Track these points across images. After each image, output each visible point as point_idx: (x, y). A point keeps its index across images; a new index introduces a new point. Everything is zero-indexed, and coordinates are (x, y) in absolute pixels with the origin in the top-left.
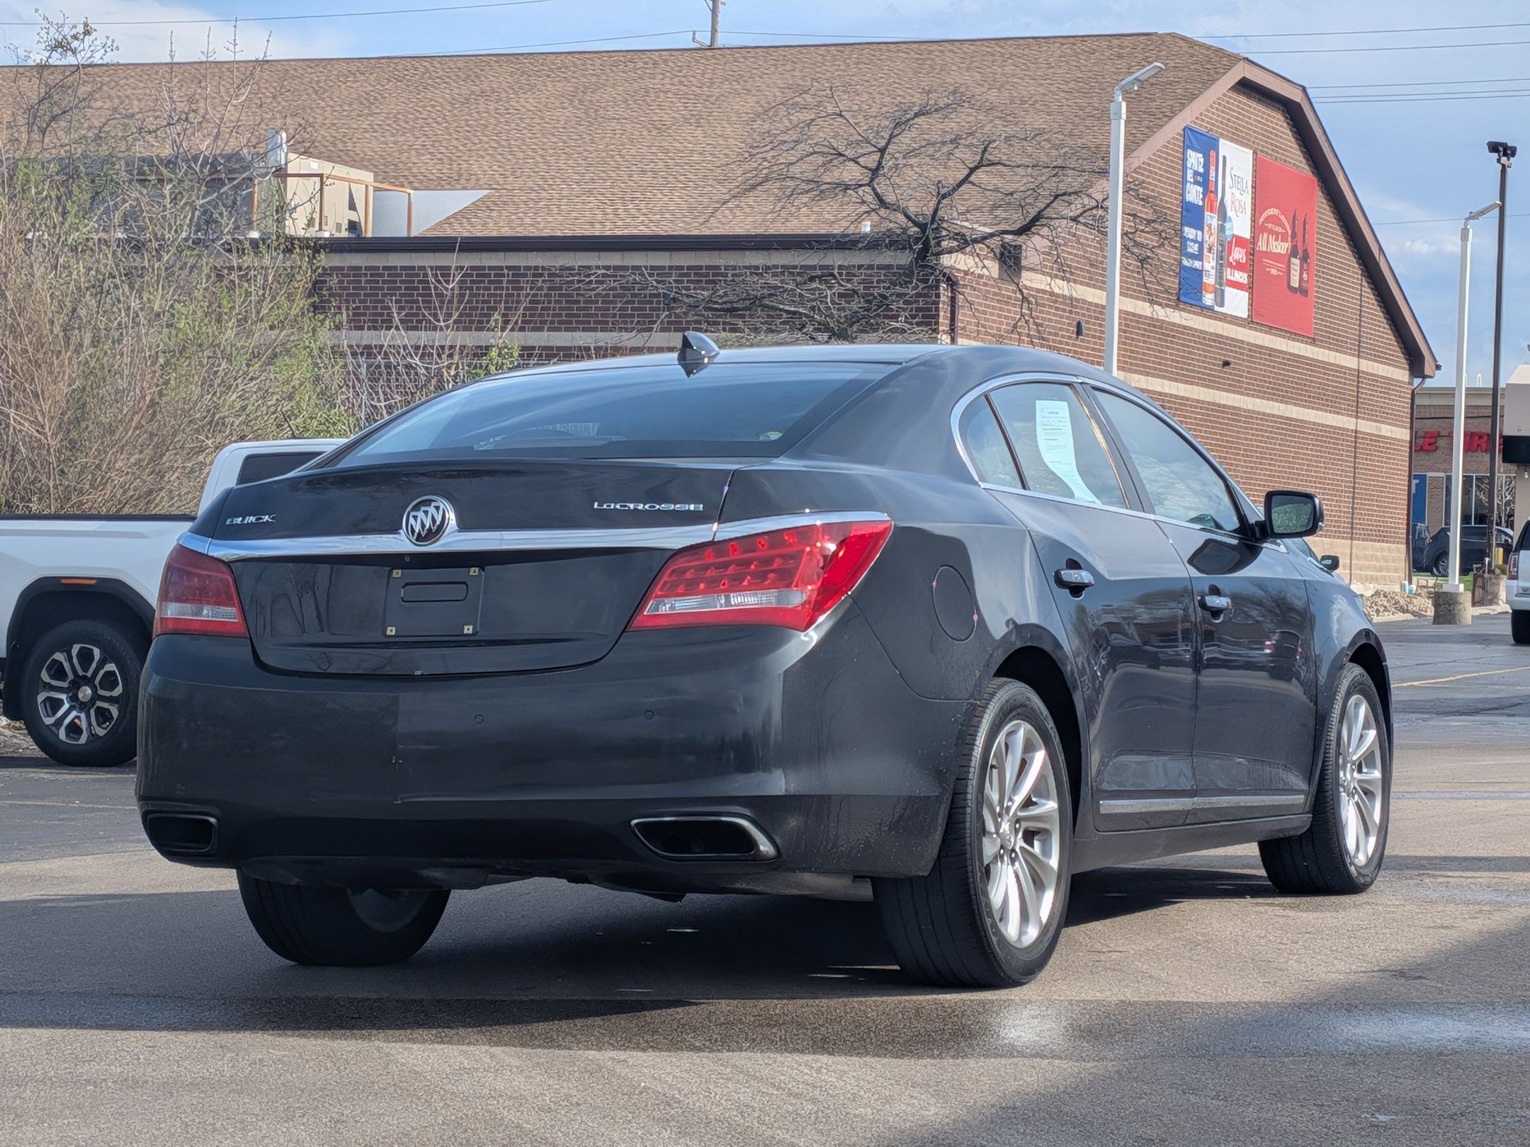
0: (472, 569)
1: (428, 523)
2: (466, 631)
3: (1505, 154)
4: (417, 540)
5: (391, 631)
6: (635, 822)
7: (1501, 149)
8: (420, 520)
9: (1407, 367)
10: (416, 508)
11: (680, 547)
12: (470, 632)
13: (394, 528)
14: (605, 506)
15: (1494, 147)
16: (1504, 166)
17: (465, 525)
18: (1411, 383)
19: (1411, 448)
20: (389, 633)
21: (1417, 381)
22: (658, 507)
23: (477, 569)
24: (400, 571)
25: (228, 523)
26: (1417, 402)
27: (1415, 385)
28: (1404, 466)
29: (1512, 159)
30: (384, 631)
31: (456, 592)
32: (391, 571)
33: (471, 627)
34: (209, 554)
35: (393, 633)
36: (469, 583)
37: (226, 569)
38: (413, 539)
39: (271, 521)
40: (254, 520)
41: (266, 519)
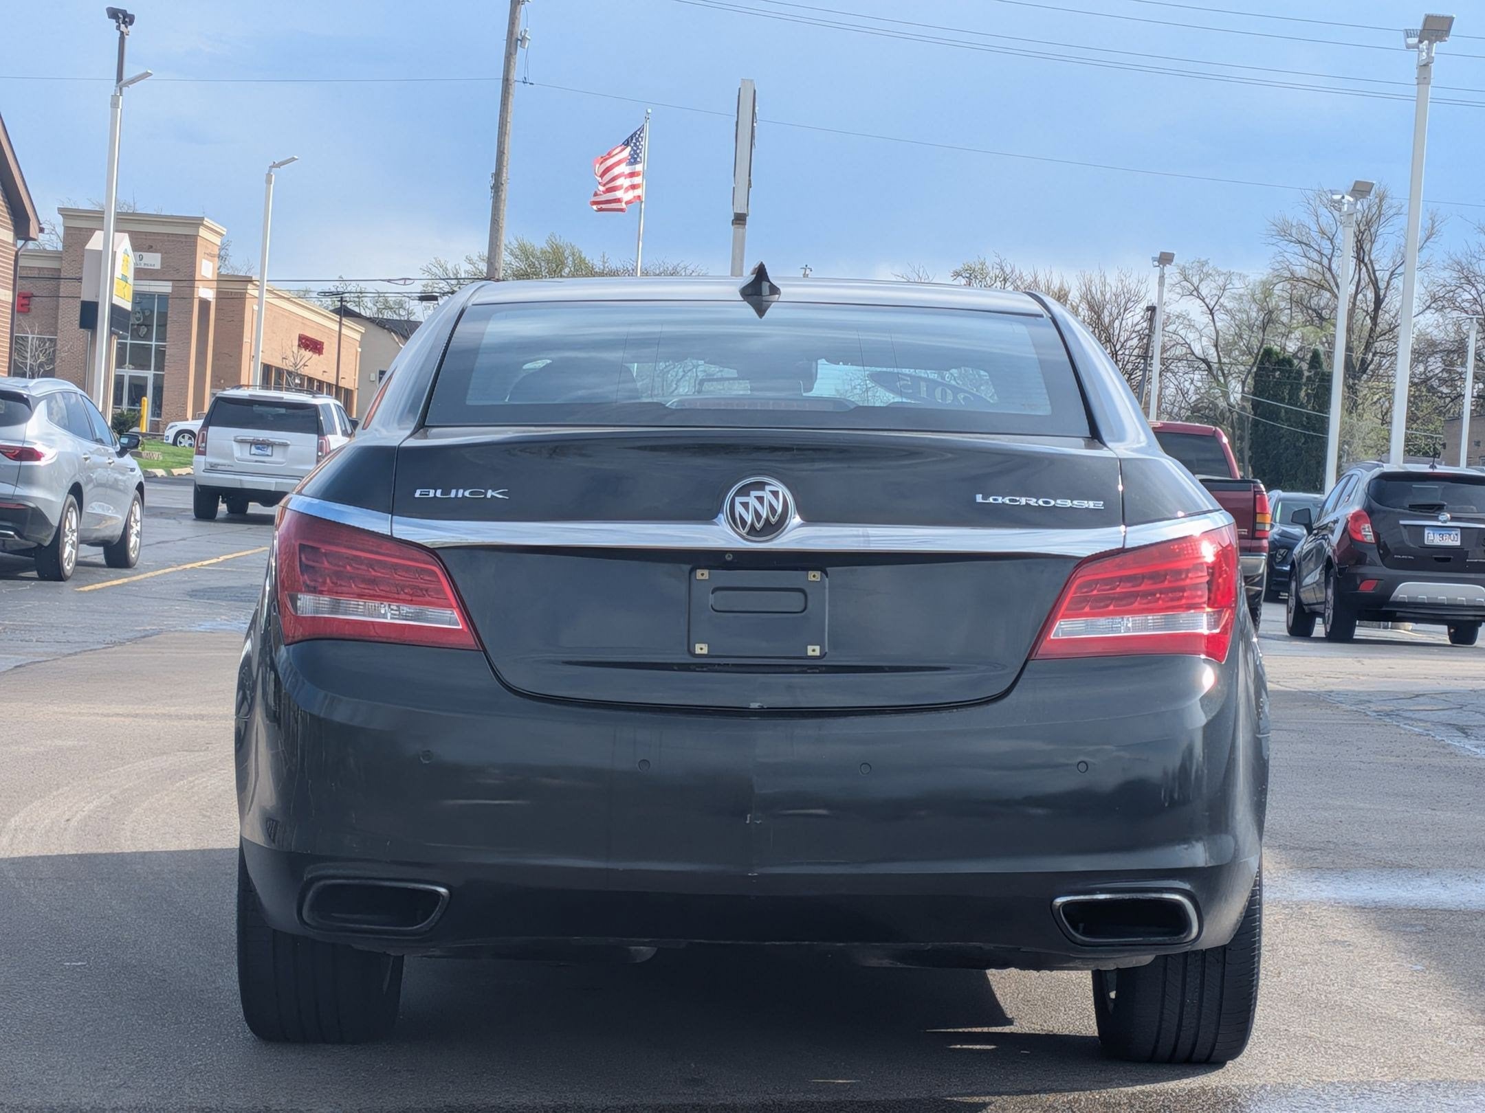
0: (811, 574)
1: (764, 513)
2: (810, 653)
3: (124, 22)
4: (748, 533)
5: (701, 649)
6: (1060, 901)
7: (121, 16)
8: (752, 506)
9: (12, 228)
10: (744, 491)
11: (1090, 554)
12: (817, 653)
13: (707, 516)
14: (991, 500)
15: (114, 14)
16: (122, 33)
17: (812, 517)
18: (15, 245)
19: (13, 310)
20: (698, 651)
21: (20, 243)
22: (1053, 503)
23: (818, 574)
24: (706, 572)
25: (417, 494)
26: (22, 263)
27: (19, 246)
28: (6, 328)
29: (129, 27)
30: (691, 649)
31: (795, 601)
32: (693, 570)
33: (817, 648)
34: (395, 536)
35: (705, 651)
36: (808, 591)
37: (424, 556)
38: (743, 532)
39: (501, 496)
40: (467, 494)
41: (490, 494)
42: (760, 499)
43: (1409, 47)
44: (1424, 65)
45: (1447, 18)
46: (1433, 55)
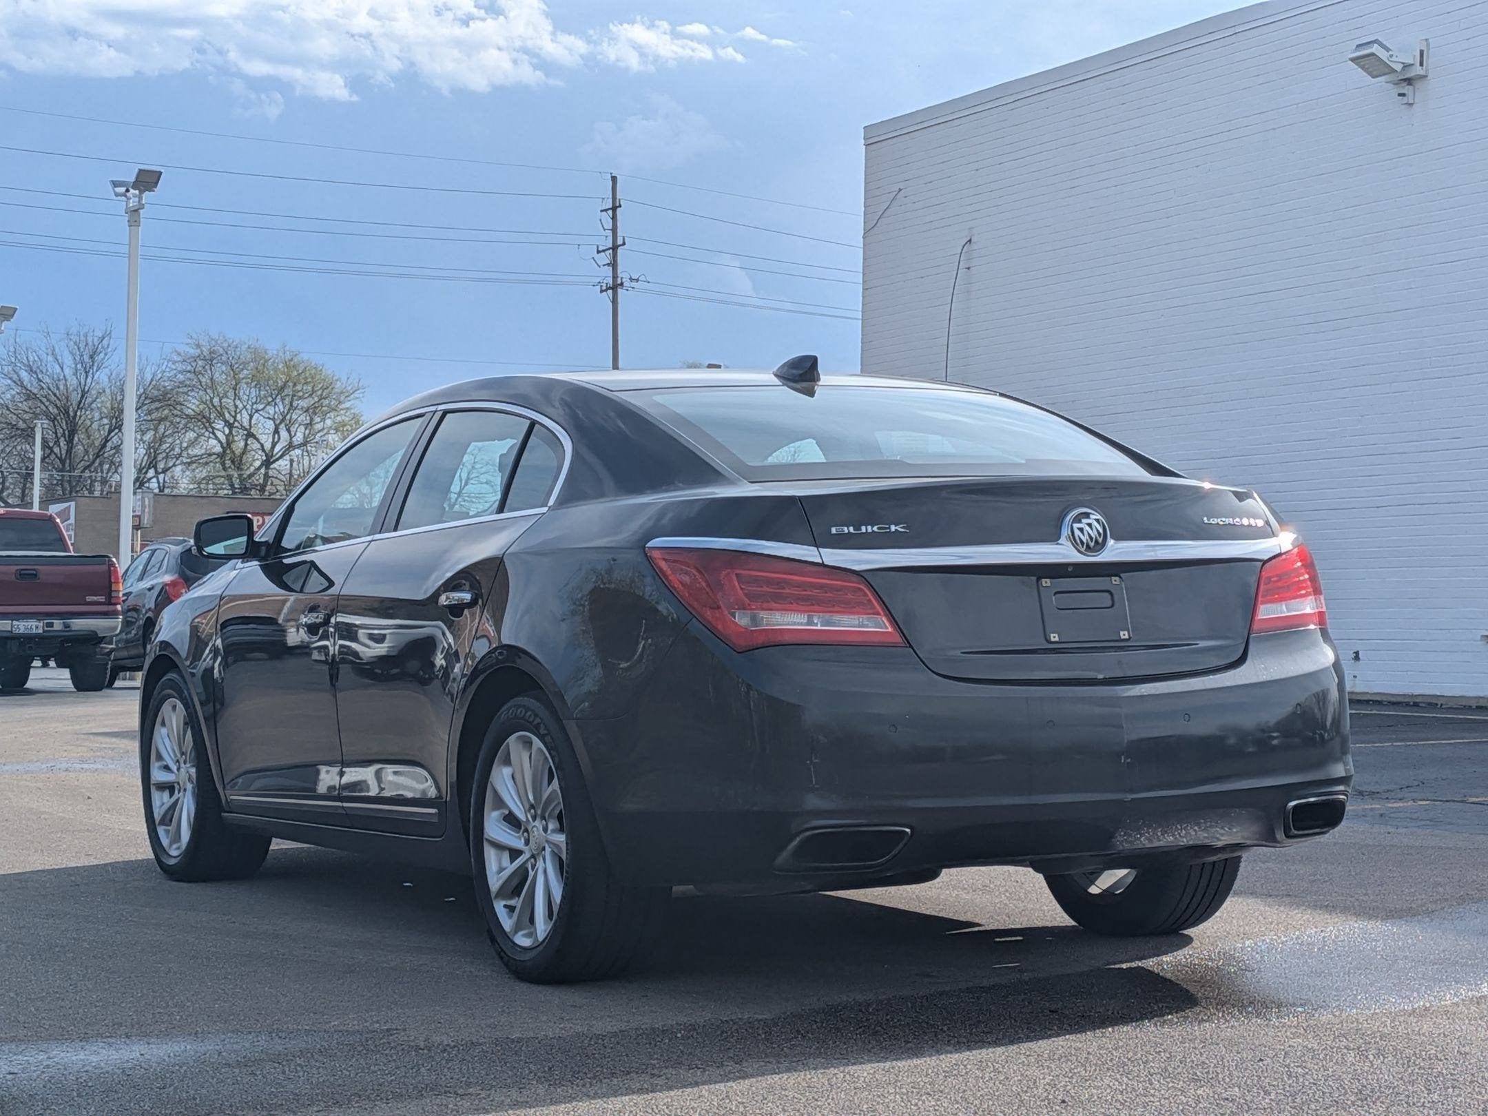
0: (1113, 579)
1: (1093, 535)
2: (1122, 637)
4: (1086, 550)
6: (1291, 804)
8: (1085, 531)
10: (1078, 519)
11: (1268, 557)
12: (1127, 637)
13: (1054, 538)
14: (1211, 521)
17: (1119, 536)
20: (1053, 639)
22: (1241, 522)
23: (1118, 578)
24: (1050, 581)
25: (834, 531)
30: (1048, 638)
31: (1105, 600)
32: (1039, 579)
33: (1126, 633)
34: (825, 563)
35: (1057, 639)
36: (1113, 591)
37: (854, 578)
38: (1083, 550)
39: (903, 530)
40: (875, 529)
41: (893, 528)
42: (1090, 525)
43: (117, 195)
44: (134, 211)
45: (156, 172)
46: (143, 202)
